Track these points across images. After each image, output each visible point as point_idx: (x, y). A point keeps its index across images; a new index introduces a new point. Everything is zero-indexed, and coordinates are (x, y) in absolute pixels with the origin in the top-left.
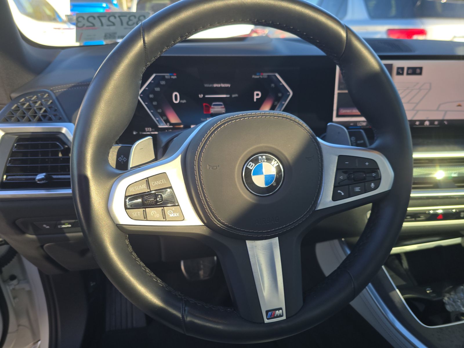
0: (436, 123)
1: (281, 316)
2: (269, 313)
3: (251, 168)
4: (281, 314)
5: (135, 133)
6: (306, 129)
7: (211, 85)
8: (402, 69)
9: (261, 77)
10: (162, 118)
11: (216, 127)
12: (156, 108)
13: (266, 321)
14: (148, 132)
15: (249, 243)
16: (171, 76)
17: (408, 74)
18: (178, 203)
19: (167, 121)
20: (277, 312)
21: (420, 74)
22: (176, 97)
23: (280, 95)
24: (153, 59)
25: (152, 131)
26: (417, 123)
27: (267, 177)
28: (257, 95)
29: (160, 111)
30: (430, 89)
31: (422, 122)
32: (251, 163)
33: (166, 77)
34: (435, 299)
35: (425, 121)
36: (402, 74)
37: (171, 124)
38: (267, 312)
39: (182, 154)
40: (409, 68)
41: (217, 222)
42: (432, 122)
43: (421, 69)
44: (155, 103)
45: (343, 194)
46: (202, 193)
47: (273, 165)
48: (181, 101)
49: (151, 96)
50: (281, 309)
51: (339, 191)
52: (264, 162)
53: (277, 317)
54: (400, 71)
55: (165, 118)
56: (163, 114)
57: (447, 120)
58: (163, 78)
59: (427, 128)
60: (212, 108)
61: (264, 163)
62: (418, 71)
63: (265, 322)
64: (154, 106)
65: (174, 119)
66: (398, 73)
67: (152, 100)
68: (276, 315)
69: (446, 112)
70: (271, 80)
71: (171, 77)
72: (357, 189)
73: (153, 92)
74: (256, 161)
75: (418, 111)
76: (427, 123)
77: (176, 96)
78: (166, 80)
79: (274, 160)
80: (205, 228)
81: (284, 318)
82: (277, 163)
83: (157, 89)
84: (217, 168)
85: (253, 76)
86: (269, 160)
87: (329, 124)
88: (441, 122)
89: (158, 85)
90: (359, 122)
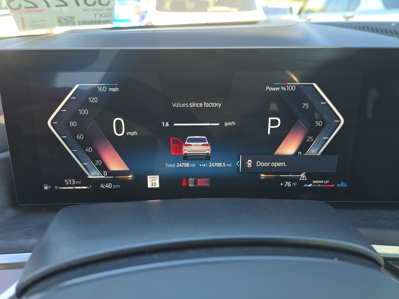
5: (46, 188)
7: (184, 105)
9: (283, 89)
10: (94, 163)
12: (83, 144)
14: (69, 185)
16: (107, 87)
19: (103, 168)
22: (119, 126)
23: (319, 124)
25: (76, 185)
28: (274, 123)
29: (89, 150)
37: (111, 173)
44: (80, 137)
48: (128, 133)
49: (73, 124)
55: (98, 162)
56: (95, 156)
60: (187, 145)
64: (79, 141)
65: (116, 164)
67: (74, 132)
71: (108, 90)
73: (76, 117)
77: (118, 123)
78: (100, 95)
83: (84, 112)
85: (267, 88)
89: (86, 104)
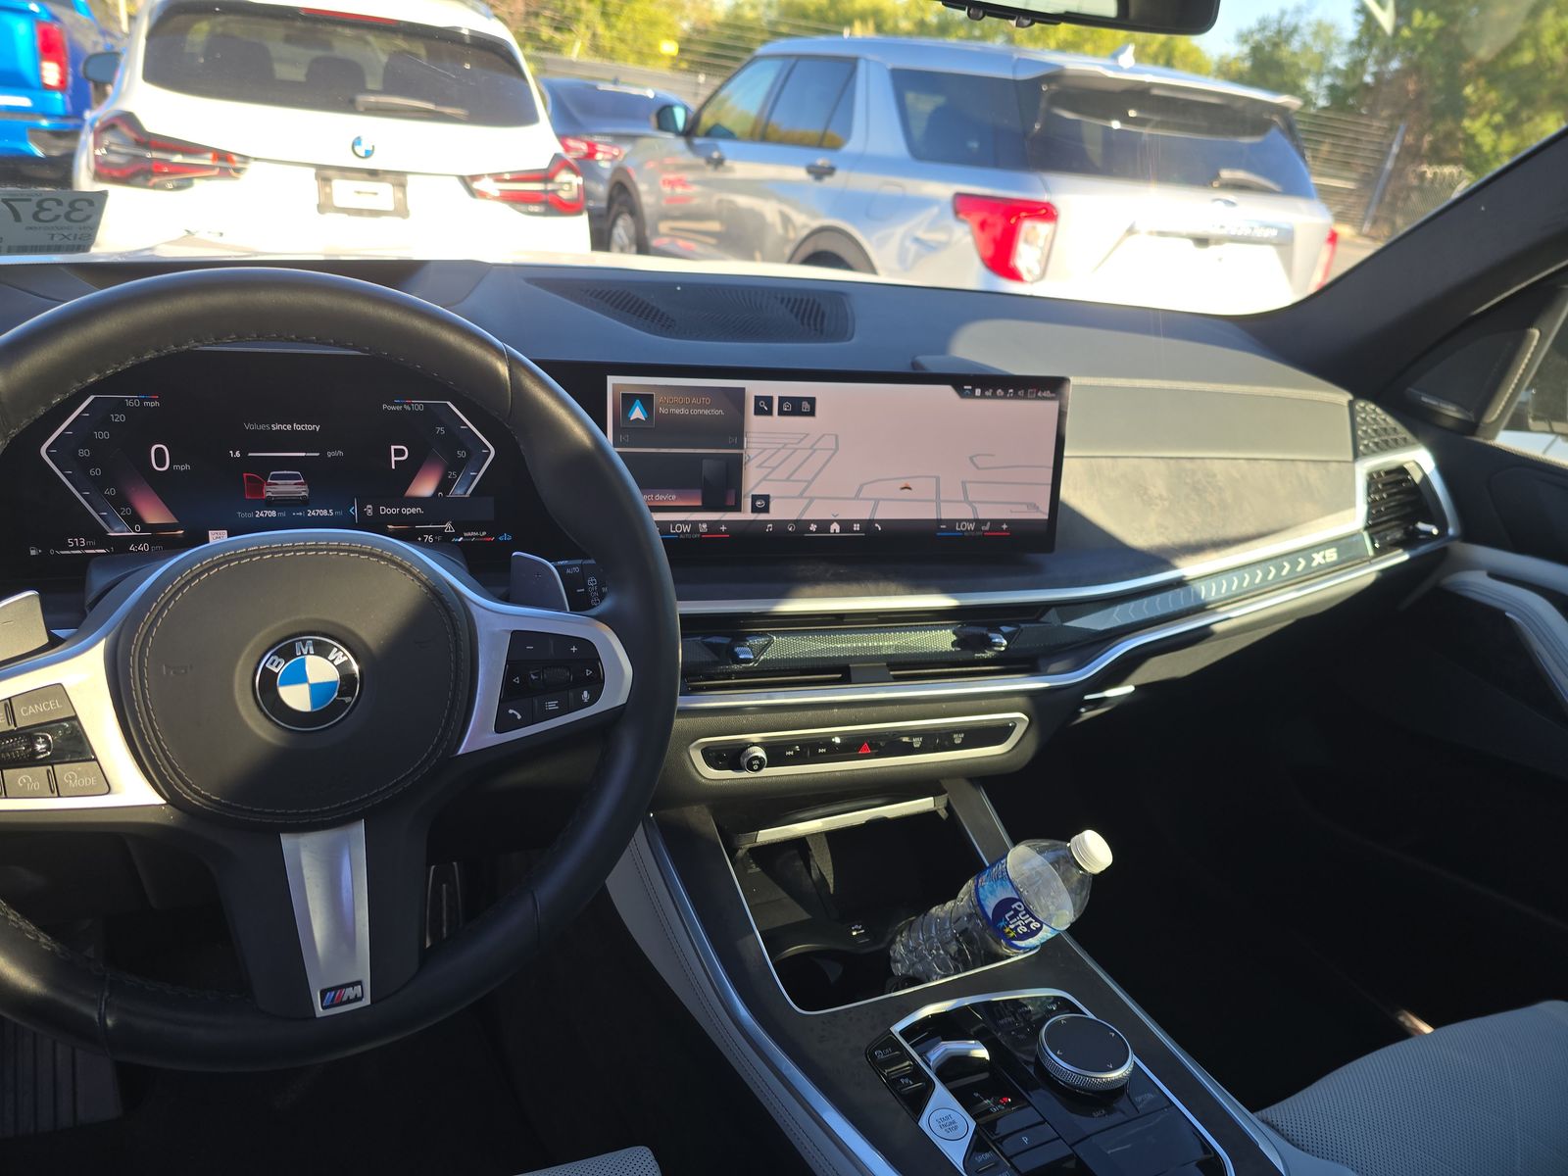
0: (856, 527)
1: (357, 999)
2: (330, 995)
3: (276, 671)
4: (359, 995)
5: (33, 552)
6: (418, 579)
7: (262, 427)
8: (769, 400)
9: (407, 408)
10: (119, 512)
11: (189, 577)
12: (98, 484)
13: (320, 1012)
14: (75, 548)
15: (287, 841)
16: (142, 400)
17: (781, 413)
18: (94, 754)
19: (134, 519)
20: (350, 992)
21: (812, 413)
22: (160, 457)
23: (462, 454)
24: (25, 423)
25: (87, 548)
26: (813, 527)
27: (314, 688)
28: (399, 453)
29: (111, 492)
30: (837, 449)
31: (824, 525)
32: (276, 657)
33: (129, 403)
34: (867, 950)
35: (831, 522)
36: (770, 413)
37: (146, 527)
38: (323, 993)
39: (110, 636)
40: (782, 400)
41: (192, 794)
42: (846, 525)
43: (812, 401)
44: (95, 472)
45: (519, 717)
46: (150, 729)
47: (332, 661)
48: (175, 467)
49: (84, 453)
50: (359, 983)
51: (511, 711)
52: (308, 653)
53: (349, 1001)
54: (763, 406)
55: (126, 510)
56: (121, 502)
57: (879, 521)
58: (120, 406)
59: (835, 539)
60: (270, 484)
61: (309, 658)
62: (806, 406)
63: (318, 1016)
64: (94, 479)
65: (155, 514)
66: (759, 411)
67: (85, 464)
68: (345, 999)
69: (877, 501)
70: (433, 416)
71: (142, 404)
72: (552, 705)
73: (89, 442)
74: (288, 653)
75: (812, 499)
76: (835, 527)
77: (159, 452)
78: (129, 412)
79: (335, 649)
80: (169, 810)
81: (367, 1001)
82: (344, 655)
83: (104, 435)
84: (186, 672)
85: (384, 406)
86: (322, 651)
87: (514, 554)
88: (868, 524)
89: (106, 424)
90: (674, 523)
